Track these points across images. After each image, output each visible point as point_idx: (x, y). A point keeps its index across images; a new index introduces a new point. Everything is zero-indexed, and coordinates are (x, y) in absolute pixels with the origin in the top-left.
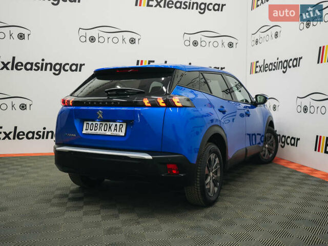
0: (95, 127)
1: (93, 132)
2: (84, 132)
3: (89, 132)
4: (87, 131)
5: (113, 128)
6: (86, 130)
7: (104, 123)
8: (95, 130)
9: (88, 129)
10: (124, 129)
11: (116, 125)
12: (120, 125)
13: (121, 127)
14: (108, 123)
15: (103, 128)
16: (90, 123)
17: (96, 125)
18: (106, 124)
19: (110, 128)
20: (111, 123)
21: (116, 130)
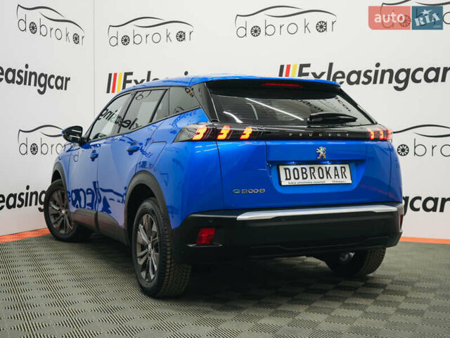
0: (303, 173)
1: (301, 181)
2: (284, 183)
3: (293, 181)
4: (290, 181)
5: (332, 172)
6: (287, 179)
7: (316, 167)
8: (303, 178)
9: (290, 177)
10: (348, 173)
11: (336, 168)
12: (341, 168)
13: (343, 169)
14: (323, 167)
15: (316, 174)
16: (291, 168)
17: (304, 171)
18: (320, 168)
19: (328, 173)
20: (328, 166)
21: (338, 175)
